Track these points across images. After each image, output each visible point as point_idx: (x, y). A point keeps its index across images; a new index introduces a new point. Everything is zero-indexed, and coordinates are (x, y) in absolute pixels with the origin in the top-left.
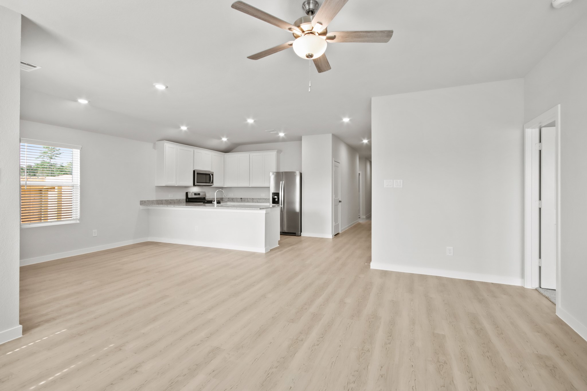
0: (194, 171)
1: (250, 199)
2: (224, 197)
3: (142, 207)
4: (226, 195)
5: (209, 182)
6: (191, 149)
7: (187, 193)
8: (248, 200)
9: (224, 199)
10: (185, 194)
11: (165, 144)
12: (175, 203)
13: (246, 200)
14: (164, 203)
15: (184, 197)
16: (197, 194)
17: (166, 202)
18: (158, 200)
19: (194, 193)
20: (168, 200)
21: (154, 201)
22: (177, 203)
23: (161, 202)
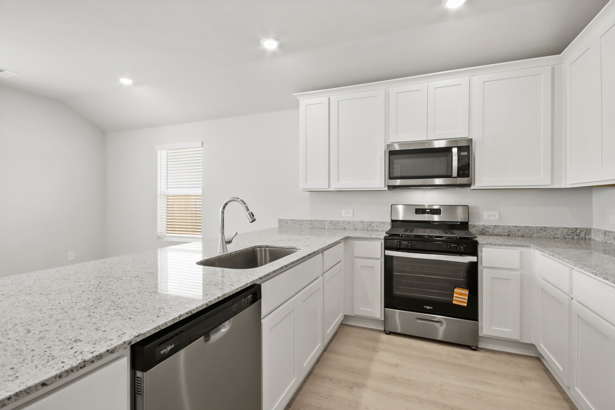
10: (390, 209)
11: (300, 102)
16: (427, 211)
17: (334, 226)
18: (314, 220)
19: (416, 209)
20: (338, 222)
21: (305, 222)
22: (364, 230)
23: (321, 226)
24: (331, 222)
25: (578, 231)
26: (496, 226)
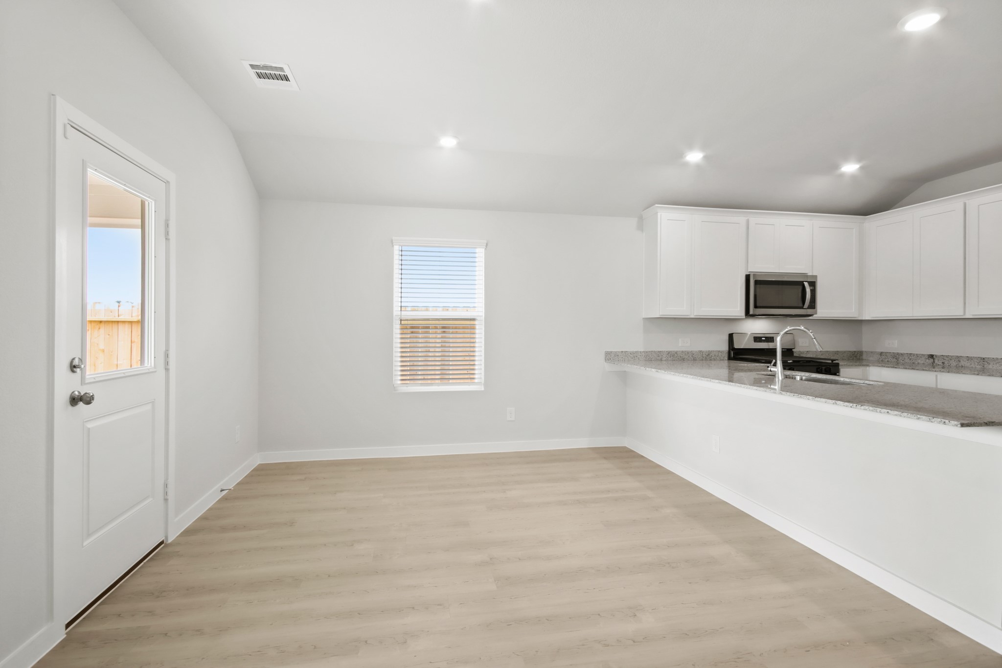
0: (748, 278)
1: (969, 358)
2: (864, 350)
3: (608, 367)
4: (868, 343)
5: (801, 305)
6: (738, 218)
7: (731, 336)
8: (962, 363)
9: (864, 357)
10: (726, 338)
11: (659, 214)
12: (695, 360)
13: (954, 363)
14: (664, 359)
15: (725, 347)
16: (763, 339)
17: (672, 357)
18: (650, 351)
19: (754, 337)
20: (676, 353)
21: (640, 354)
22: (702, 360)
23: (658, 358)
24: (669, 353)
25: (856, 353)
26: (808, 351)
